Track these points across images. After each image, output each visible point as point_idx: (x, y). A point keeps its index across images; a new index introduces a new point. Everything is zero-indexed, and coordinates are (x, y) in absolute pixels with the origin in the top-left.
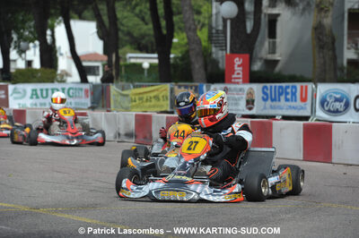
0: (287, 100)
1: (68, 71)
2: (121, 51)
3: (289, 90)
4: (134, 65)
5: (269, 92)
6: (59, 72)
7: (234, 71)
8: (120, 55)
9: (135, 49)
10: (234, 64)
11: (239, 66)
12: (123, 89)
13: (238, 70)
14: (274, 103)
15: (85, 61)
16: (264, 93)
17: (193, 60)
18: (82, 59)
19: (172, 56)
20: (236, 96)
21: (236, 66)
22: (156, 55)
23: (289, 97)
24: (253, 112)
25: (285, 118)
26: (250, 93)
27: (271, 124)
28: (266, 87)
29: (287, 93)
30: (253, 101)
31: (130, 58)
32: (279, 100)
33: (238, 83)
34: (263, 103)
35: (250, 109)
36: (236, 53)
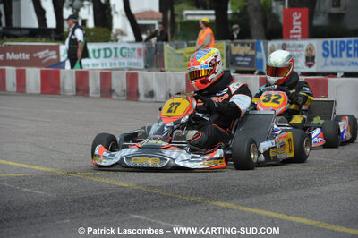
0: (349, 56)
1: (124, 30)
2: (176, 8)
3: (351, 45)
4: (192, 22)
5: (329, 48)
6: (114, 31)
7: (292, 26)
8: (176, 12)
9: (192, 5)
10: (292, 18)
11: (297, 21)
12: (177, 49)
13: (297, 25)
14: (336, 60)
15: (140, 19)
16: (325, 49)
17: (252, 15)
18: (136, 17)
19: (230, 12)
20: (295, 53)
21: (294, 21)
22: (213, 12)
23: (351, 52)
24: (313, 69)
25: (347, 75)
26: (310, 49)
27: (327, 82)
28: (327, 43)
29: (349, 49)
30: (313, 58)
31: (187, 15)
32: (341, 56)
33: (296, 39)
34: (323, 59)
35: (310, 66)
36: (295, 7)
